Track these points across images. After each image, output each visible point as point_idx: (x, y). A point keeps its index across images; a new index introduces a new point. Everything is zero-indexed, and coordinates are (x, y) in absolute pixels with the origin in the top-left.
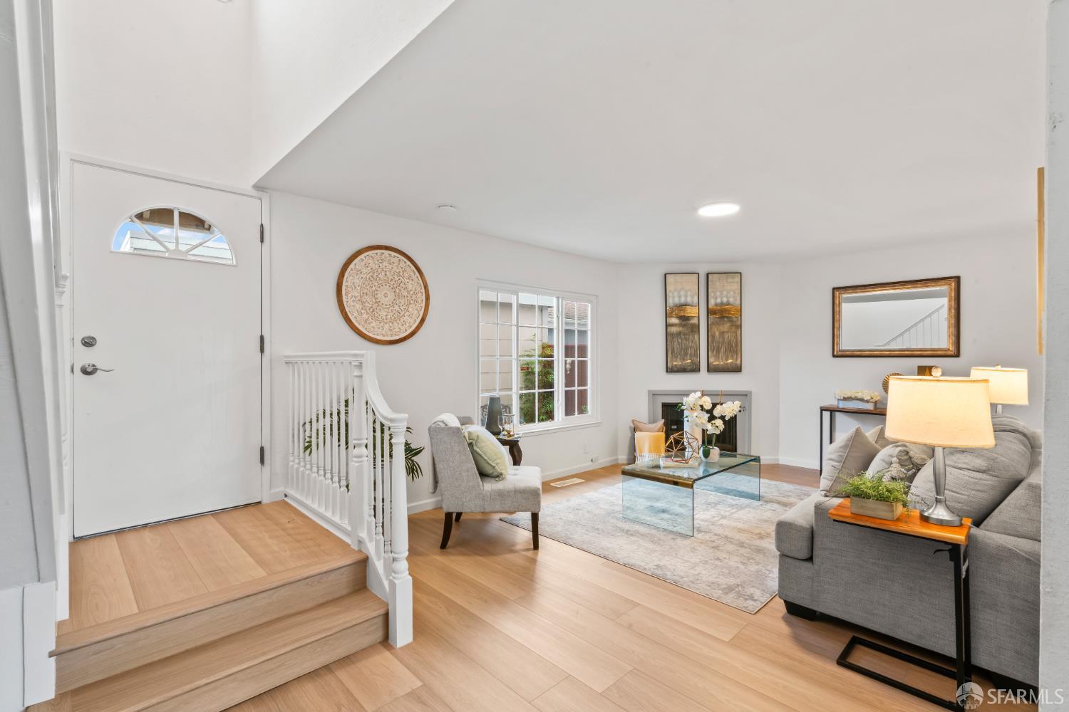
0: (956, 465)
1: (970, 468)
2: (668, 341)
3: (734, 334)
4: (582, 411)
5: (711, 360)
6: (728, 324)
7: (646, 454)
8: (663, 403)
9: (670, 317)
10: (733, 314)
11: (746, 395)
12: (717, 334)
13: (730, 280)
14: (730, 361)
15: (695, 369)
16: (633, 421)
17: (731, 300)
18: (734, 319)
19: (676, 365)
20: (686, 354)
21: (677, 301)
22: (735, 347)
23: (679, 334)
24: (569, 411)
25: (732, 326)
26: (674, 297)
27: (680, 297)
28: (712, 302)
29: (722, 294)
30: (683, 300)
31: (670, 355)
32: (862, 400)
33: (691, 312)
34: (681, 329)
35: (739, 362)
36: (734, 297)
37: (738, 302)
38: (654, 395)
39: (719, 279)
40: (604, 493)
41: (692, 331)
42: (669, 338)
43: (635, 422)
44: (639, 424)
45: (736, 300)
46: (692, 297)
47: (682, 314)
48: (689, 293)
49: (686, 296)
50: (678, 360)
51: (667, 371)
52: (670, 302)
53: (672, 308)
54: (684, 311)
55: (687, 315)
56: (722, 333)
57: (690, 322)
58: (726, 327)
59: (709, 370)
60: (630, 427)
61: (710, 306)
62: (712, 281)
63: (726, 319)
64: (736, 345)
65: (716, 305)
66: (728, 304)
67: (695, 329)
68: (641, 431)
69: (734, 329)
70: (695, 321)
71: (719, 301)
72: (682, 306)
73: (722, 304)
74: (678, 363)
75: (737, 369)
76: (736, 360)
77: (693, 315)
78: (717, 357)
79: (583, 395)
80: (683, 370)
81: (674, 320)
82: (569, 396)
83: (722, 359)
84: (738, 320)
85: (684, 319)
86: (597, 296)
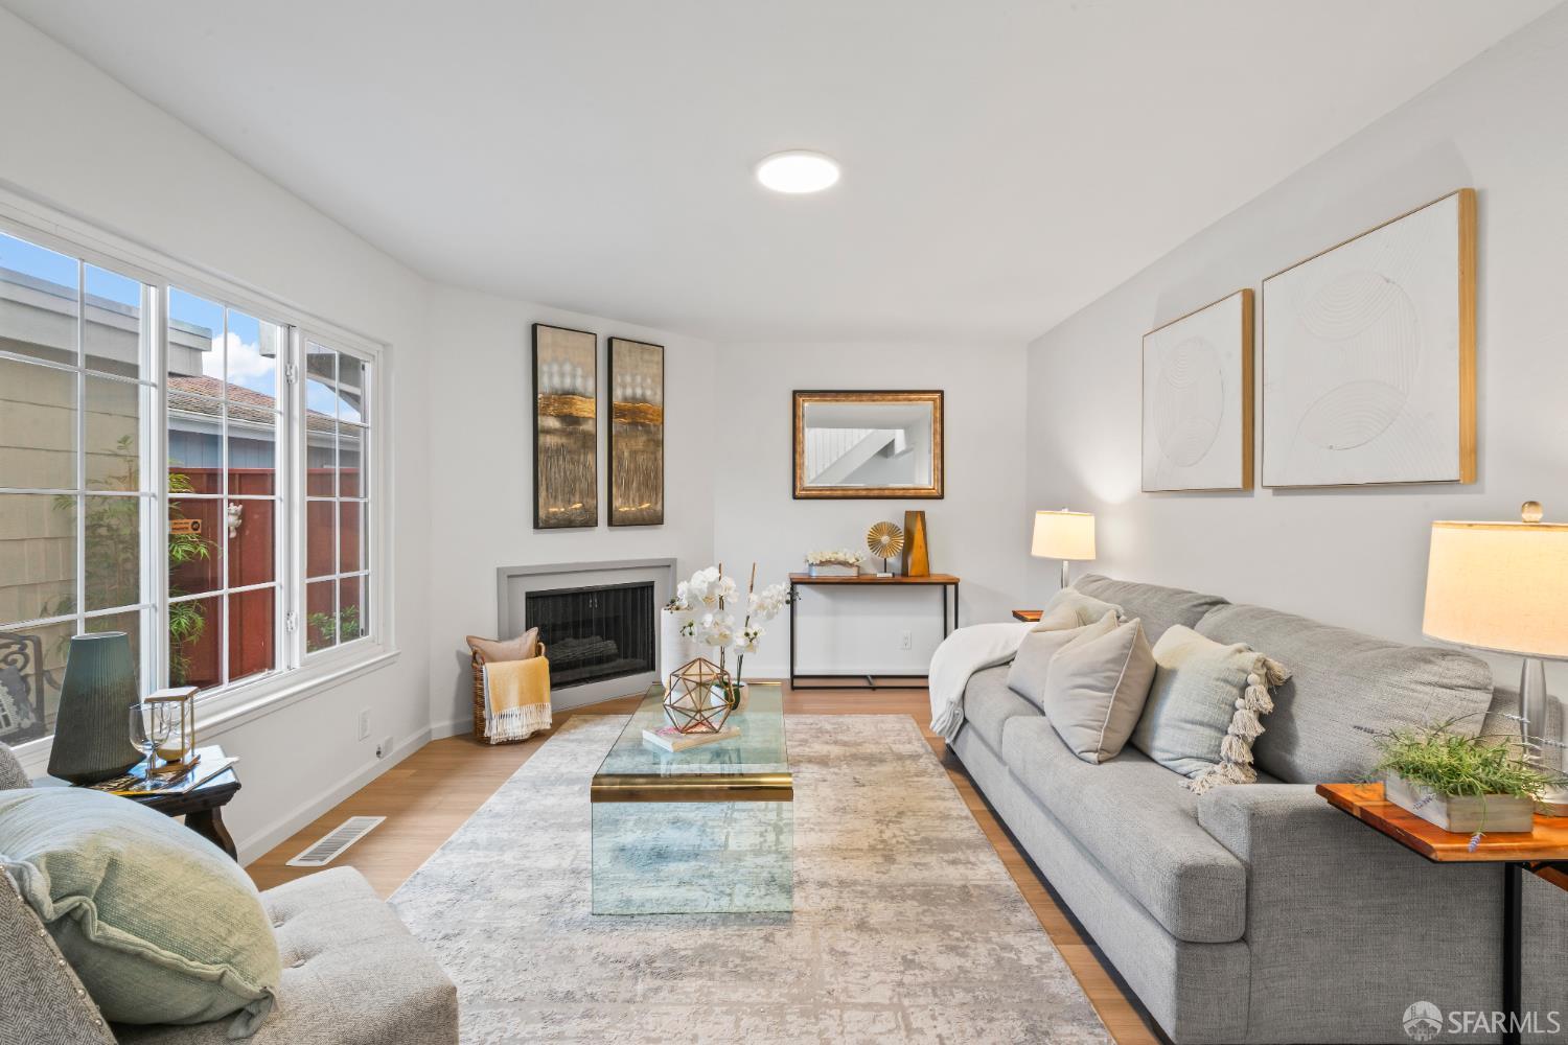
0: (1445, 681)
1: (1469, 683)
2: (540, 463)
3: (653, 457)
4: (351, 634)
5: (617, 503)
6: (644, 438)
7: (513, 707)
8: (527, 593)
9: (544, 414)
10: (651, 420)
11: (669, 566)
12: (626, 454)
13: (646, 357)
14: (646, 505)
15: (590, 522)
16: (469, 640)
17: (649, 393)
18: (652, 428)
19: (555, 514)
20: (572, 492)
21: (556, 382)
22: (653, 482)
23: (559, 450)
24: (317, 638)
25: (649, 441)
26: (551, 376)
27: (562, 375)
28: (618, 394)
29: (633, 380)
30: (568, 383)
31: (542, 494)
32: (845, 564)
33: (583, 408)
34: (564, 440)
35: (659, 507)
36: (652, 389)
37: (658, 398)
38: (509, 576)
39: (630, 351)
40: (474, 845)
41: (584, 446)
42: (541, 457)
43: (476, 642)
44: (482, 644)
45: (655, 394)
46: (584, 377)
47: (566, 410)
48: (579, 372)
49: (574, 376)
50: (559, 503)
51: (536, 526)
52: (545, 384)
53: (547, 398)
54: (571, 404)
55: (575, 414)
56: (633, 453)
57: (581, 428)
58: (640, 442)
59: (611, 523)
60: (459, 655)
61: (615, 401)
62: (619, 354)
63: (640, 428)
64: (656, 477)
65: (625, 399)
66: (644, 400)
67: (589, 441)
68: (492, 660)
69: (652, 447)
70: (588, 427)
71: (629, 392)
72: (566, 395)
73: (634, 399)
74: (557, 509)
75: (656, 520)
76: (656, 503)
77: (586, 414)
78: (626, 497)
79: (350, 591)
80: (566, 523)
81: (552, 423)
82: (318, 599)
83: (634, 501)
84: (658, 430)
85: (571, 420)
86: (385, 345)
